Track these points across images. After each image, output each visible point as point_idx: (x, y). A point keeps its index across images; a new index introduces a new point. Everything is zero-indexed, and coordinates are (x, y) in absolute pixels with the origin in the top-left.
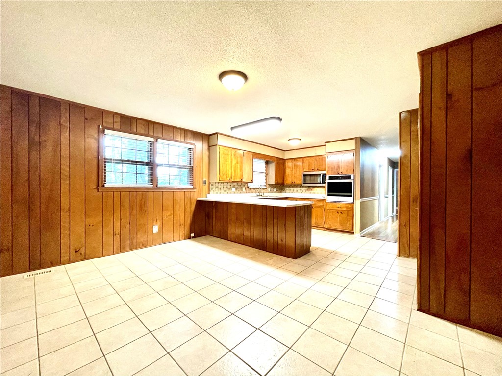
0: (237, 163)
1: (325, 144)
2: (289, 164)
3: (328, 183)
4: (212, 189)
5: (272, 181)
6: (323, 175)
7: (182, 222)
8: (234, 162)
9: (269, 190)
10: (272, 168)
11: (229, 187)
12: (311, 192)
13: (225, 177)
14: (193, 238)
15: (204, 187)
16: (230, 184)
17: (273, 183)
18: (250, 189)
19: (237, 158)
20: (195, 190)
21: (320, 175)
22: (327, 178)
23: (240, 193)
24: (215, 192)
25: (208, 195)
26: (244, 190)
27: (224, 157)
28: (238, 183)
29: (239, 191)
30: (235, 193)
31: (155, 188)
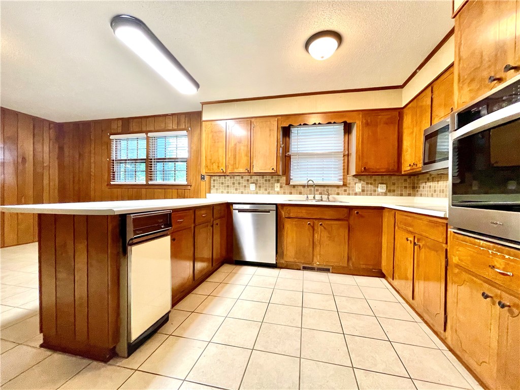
0: (240, 141)
4: (214, 186)
11: (245, 183)
13: (215, 166)
15: (203, 183)
20: (189, 187)
23: (269, 193)
24: (219, 191)
25: (207, 195)
26: (277, 188)
29: (266, 190)
30: (257, 193)
31: (147, 185)
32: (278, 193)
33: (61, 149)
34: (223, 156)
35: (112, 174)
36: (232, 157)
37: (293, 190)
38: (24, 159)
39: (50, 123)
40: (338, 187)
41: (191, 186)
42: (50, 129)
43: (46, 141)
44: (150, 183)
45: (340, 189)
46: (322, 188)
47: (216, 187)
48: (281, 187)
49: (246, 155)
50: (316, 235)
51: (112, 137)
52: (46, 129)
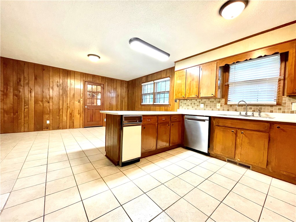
0: (193, 79)
13: (180, 95)
16: (198, 100)
25: (178, 110)
26: (218, 107)
29: (211, 108)
30: (205, 110)
31: (153, 105)
32: (218, 110)
33: (128, 91)
34: (184, 89)
35: (142, 100)
36: (189, 89)
37: (230, 108)
38: (118, 95)
39: (126, 81)
40: (272, 106)
41: (170, 105)
42: (125, 84)
43: (124, 88)
44: (154, 104)
45: (274, 108)
46: (255, 107)
47: (182, 106)
48: (221, 106)
49: (196, 87)
50: (238, 140)
51: (142, 84)
52: (124, 84)
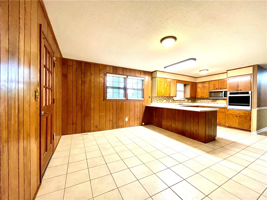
0: (167, 86)
1: (226, 72)
2: (200, 86)
3: (229, 97)
4: (153, 100)
5: (188, 96)
6: (225, 92)
7: (139, 117)
8: (165, 86)
9: (186, 101)
10: (188, 88)
11: (162, 99)
12: (215, 102)
13: (160, 94)
14: (144, 125)
15: (149, 99)
16: (163, 98)
17: (189, 97)
18: (174, 100)
19: (167, 83)
20: (145, 101)
21: (223, 91)
22: (228, 93)
23: (169, 103)
24: (155, 102)
25: (151, 104)
26: (171, 101)
27: (160, 83)
28: (167, 97)
29: (168, 101)
31: (127, 100)
32: (171, 103)
